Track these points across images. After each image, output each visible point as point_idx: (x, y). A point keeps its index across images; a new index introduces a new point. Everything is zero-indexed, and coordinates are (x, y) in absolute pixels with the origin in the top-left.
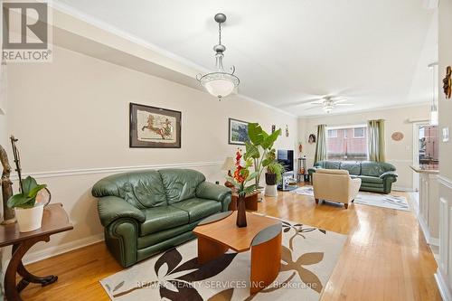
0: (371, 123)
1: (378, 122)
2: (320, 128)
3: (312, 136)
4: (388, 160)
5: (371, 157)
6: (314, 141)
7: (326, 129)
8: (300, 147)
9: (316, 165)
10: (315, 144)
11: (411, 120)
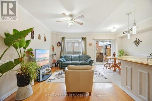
0: (82, 38)
1: (85, 39)
2: (63, 39)
3: (59, 43)
4: (88, 54)
5: (82, 53)
6: (60, 45)
7: (66, 40)
8: (53, 48)
9: (61, 57)
10: (60, 47)
11: (94, 39)
